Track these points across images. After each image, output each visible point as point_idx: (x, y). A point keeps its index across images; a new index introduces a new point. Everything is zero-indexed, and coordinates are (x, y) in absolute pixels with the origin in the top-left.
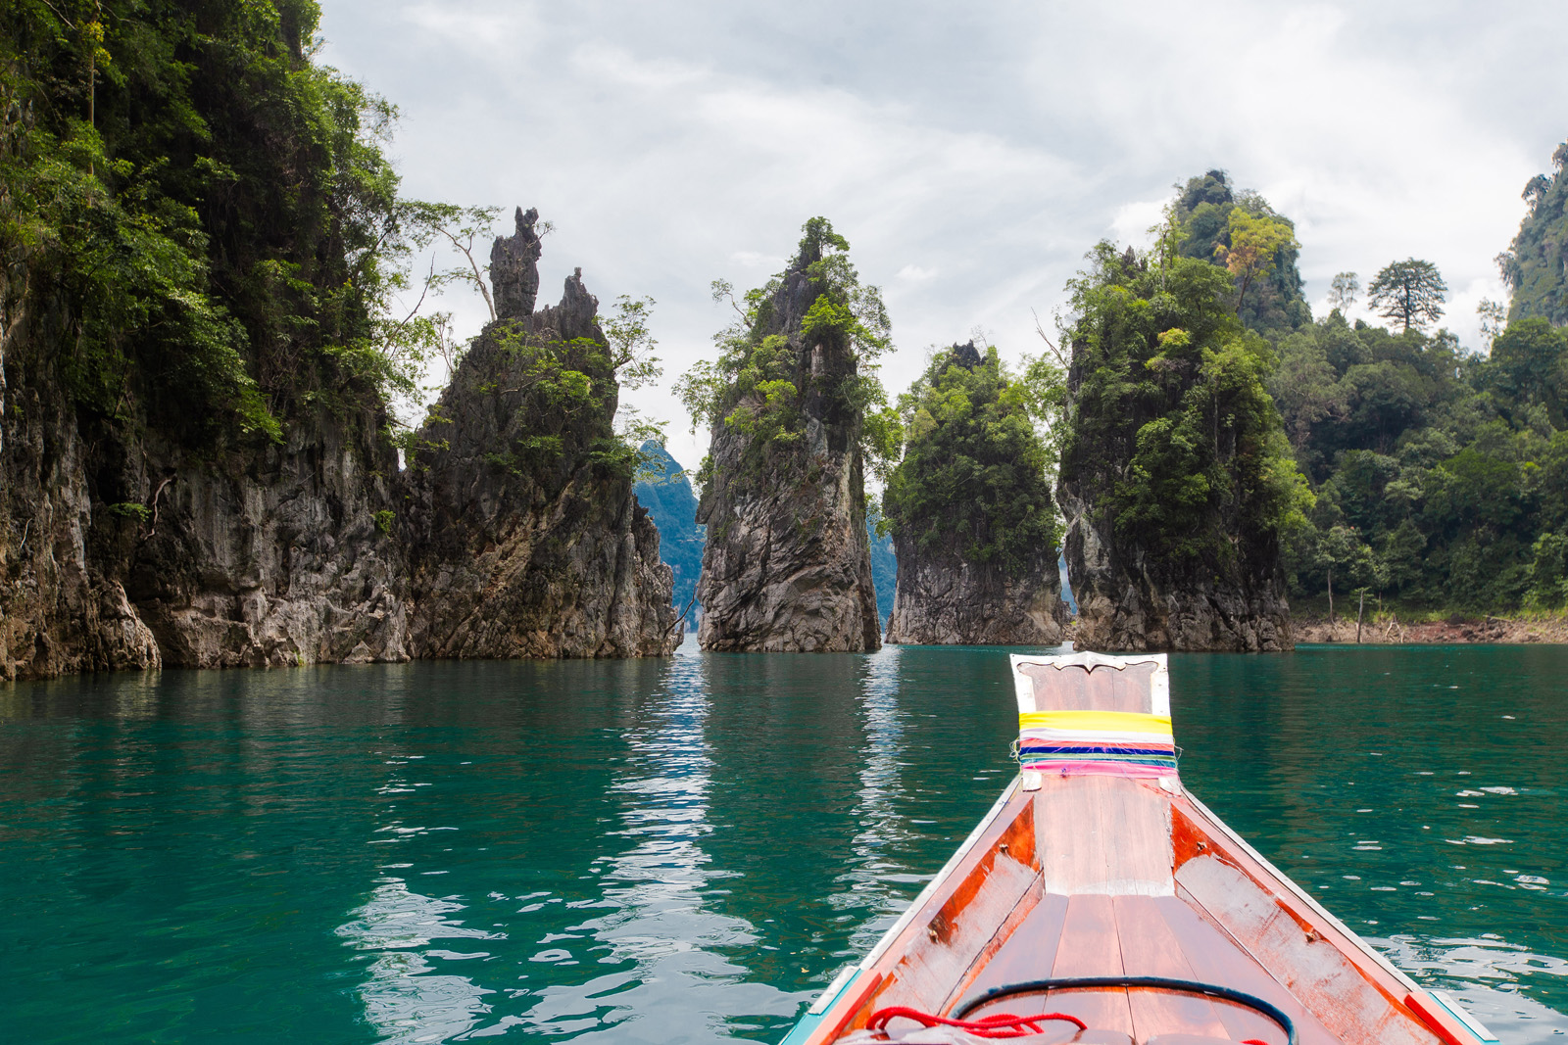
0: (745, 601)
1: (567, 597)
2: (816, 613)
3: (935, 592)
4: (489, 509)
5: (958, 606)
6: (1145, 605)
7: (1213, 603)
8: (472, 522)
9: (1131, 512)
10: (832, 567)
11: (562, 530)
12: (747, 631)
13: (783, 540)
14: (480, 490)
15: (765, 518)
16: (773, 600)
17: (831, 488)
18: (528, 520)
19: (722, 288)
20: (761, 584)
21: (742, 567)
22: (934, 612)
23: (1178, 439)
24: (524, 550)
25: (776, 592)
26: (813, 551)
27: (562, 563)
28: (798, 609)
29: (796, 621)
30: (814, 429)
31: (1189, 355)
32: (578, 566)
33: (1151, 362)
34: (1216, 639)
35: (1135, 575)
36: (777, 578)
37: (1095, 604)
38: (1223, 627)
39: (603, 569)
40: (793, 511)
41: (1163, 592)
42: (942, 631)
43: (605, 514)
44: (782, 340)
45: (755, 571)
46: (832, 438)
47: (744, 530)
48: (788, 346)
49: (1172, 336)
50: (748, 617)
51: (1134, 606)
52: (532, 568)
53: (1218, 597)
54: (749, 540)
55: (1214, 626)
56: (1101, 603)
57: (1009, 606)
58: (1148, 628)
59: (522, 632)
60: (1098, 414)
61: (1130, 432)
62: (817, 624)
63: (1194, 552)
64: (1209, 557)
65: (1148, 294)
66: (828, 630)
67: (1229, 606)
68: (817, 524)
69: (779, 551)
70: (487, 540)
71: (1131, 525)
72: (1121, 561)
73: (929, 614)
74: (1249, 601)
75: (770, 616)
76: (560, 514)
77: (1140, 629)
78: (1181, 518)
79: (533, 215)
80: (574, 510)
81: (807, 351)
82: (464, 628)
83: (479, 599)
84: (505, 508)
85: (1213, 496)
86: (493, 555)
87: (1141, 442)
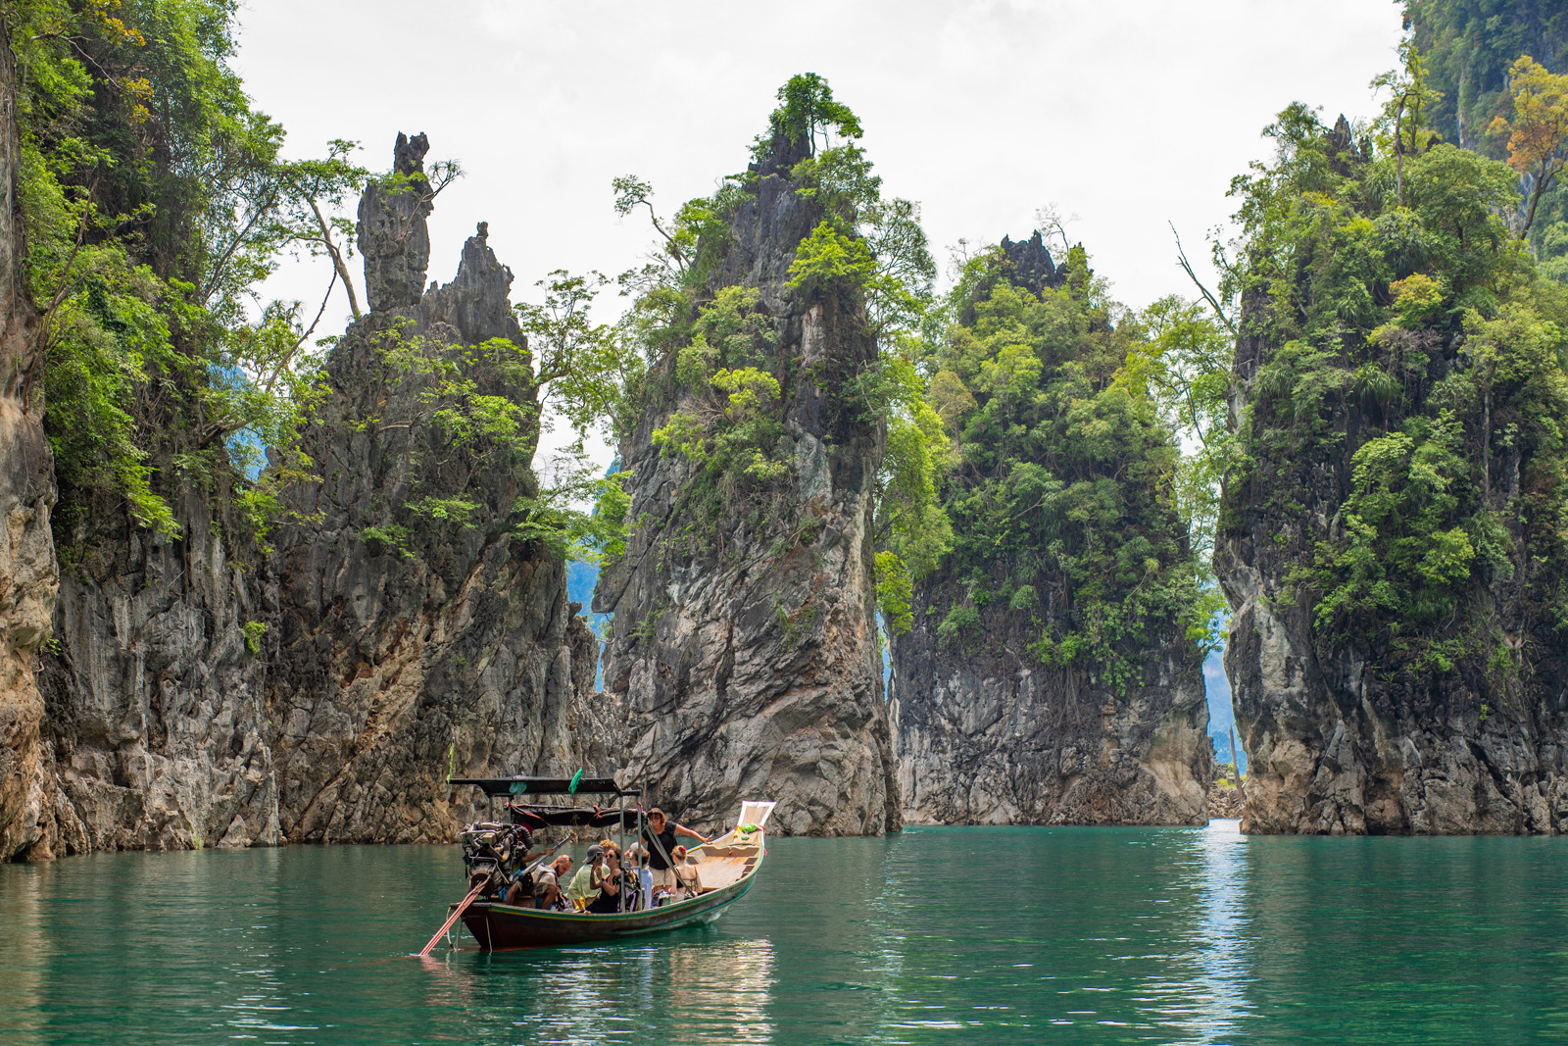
0: (689, 748)
1: (478, 748)
2: (811, 770)
3: (969, 723)
4: (364, 610)
5: (1012, 751)
6: (1364, 754)
7: (1479, 752)
8: (340, 630)
9: (1342, 595)
10: (837, 690)
11: (470, 642)
12: (692, 802)
13: (756, 644)
14: (350, 581)
15: (724, 605)
16: (739, 747)
17: (835, 555)
18: (419, 628)
19: (631, 192)
20: (717, 719)
21: (683, 690)
22: (968, 764)
23: (1421, 469)
24: (413, 674)
25: (744, 734)
26: (806, 664)
27: (471, 695)
28: (781, 762)
29: (778, 782)
30: (809, 455)
31: (1443, 323)
32: (493, 699)
33: (1377, 334)
34: (1482, 813)
35: (1348, 702)
36: (745, 710)
37: (1279, 754)
38: (1493, 793)
39: (527, 704)
40: (773, 595)
41: (1394, 732)
42: (983, 800)
43: (529, 617)
44: (751, 296)
45: (705, 698)
46: (838, 467)
47: (685, 626)
48: (760, 308)
49: (1420, 289)
50: (697, 773)
51: (1346, 757)
52: (427, 702)
53: (1486, 741)
54: (694, 639)
55: (1479, 790)
56: (1290, 751)
57: (1109, 752)
58: (1368, 796)
59: (413, 802)
60: (1287, 421)
61: (1340, 455)
62: (812, 788)
63: (1446, 664)
64: (1471, 671)
65: (1371, 205)
66: (831, 799)
67: (1503, 757)
68: (816, 617)
69: (748, 662)
70: (362, 659)
71: (1342, 617)
72: (1325, 681)
73: (958, 765)
74: (1539, 747)
75: (733, 774)
76: (465, 618)
77: (1355, 797)
78: (1426, 606)
79: (420, 144)
80: (487, 612)
81: (794, 316)
82: (329, 796)
83: (351, 750)
84: (388, 610)
85: (1480, 567)
86: (370, 683)
87: (1360, 474)
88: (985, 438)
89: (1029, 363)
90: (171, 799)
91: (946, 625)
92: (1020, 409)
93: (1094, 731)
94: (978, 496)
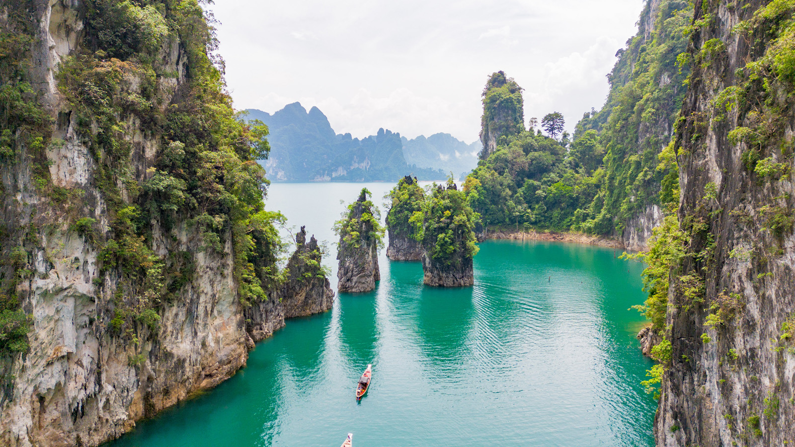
0: (348, 280)
1: (313, 303)
2: (364, 283)
3: (398, 246)
4: (297, 288)
5: (404, 250)
6: (439, 275)
7: (454, 275)
8: (294, 290)
9: (435, 256)
10: (367, 272)
11: (311, 290)
12: (348, 287)
13: (356, 267)
14: (296, 284)
15: (352, 262)
16: (354, 281)
17: (367, 255)
18: (305, 289)
19: (342, 202)
20: (351, 277)
21: (347, 272)
22: (398, 252)
23: (447, 239)
24: (304, 294)
25: (355, 279)
26: (363, 269)
27: (311, 296)
28: (360, 282)
29: (359, 285)
30: (364, 242)
31: (451, 218)
32: (315, 296)
33: (442, 220)
34: (454, 284)
35: (437, 268)
36: (355, 276)
37: (428, 274)
38: (455, 281)
39: (319, 295)
40: (358, 261)
41: (443, 273)
42: (400, 257)
43: (319, 284)
44: (356, 221)
45: (350, 274)
46: (367, 244)
47: (348, 264)
48: (358, 222)
49: (448, 213)
50: (349, 284)
51: (436, 276)
52: (306, 298)
53: (455, 274)
54: (349, 267)
55: (453, 281)
56: (429, 274)
57: (417, 250)
58: (439, 281)
59: (304, 311)
60: (429, 231)
61: (436, 236)
62: (364, 285)
63: (449, 264)
64: (453, 265)
65: (443, 198)
66: (366, 287)
67: (457, 276)
68: (364, 264)
69: (355, 270)
70: (297, 294)
71: (435, 258)
72: (434, 265)
73: (397, 252)
74: (463, 273)
75: (353, 284)
76: (311, 287)
77: (437, 281)
78: (447, 256)
79: (304, 227)
80: (314, 285)
81: (362, 223)
82: (293, 311)
83: (296, 305)
84: (300, 287)
85: (455, 251)
86: (298, 297)
87: (438, 239)
88: (401, 207)
89: (407, 196)
90: (268, 330)
91: (395, 233)
92: (406, 203)
93: (415, 247)
94: (399, 215)
